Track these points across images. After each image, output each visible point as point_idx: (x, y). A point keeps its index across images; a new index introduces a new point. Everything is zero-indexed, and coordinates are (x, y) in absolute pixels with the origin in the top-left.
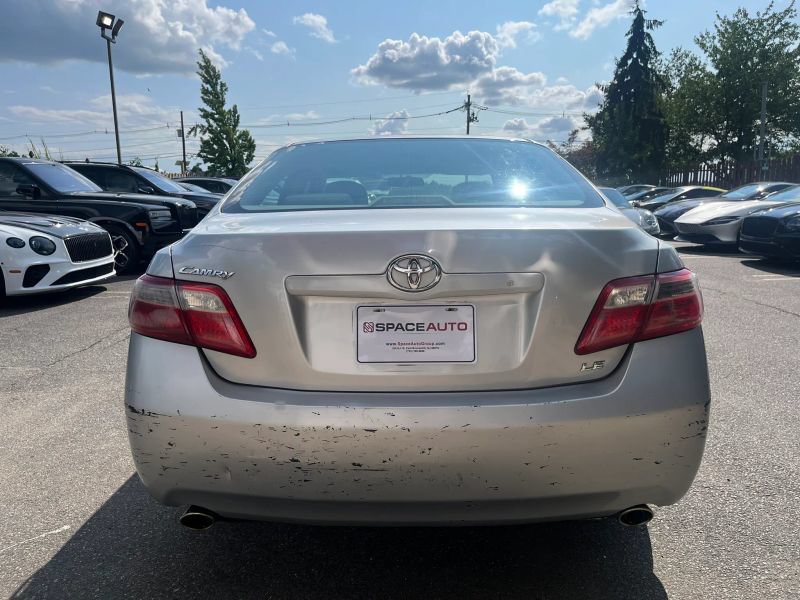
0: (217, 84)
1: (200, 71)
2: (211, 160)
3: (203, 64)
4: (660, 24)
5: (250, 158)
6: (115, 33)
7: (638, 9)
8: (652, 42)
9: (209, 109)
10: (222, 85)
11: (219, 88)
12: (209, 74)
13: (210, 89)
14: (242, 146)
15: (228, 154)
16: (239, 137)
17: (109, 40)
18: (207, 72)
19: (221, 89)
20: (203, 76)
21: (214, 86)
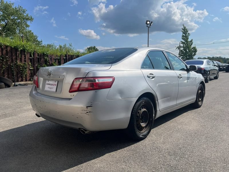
0: (187, 34)
1: (182, 30)
2: (182, 56)
3: (183, 28)
5: (195, 55)
6: (150, 25)
9: (183, 41)
10: (188, 34)
11: (187, 35)
12: (185, 31)
13: (185, 35)
14: (193, 51)
15: (188, 54)
16: (192, 49)
17: (148, 27)
18: (184, 31)
19: (188, 35)
20: (183, 32)
21: (186, 34)
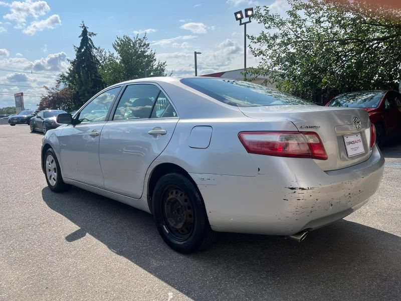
4: (95, 35)
7: (84, 26)
8: (92, 43)
